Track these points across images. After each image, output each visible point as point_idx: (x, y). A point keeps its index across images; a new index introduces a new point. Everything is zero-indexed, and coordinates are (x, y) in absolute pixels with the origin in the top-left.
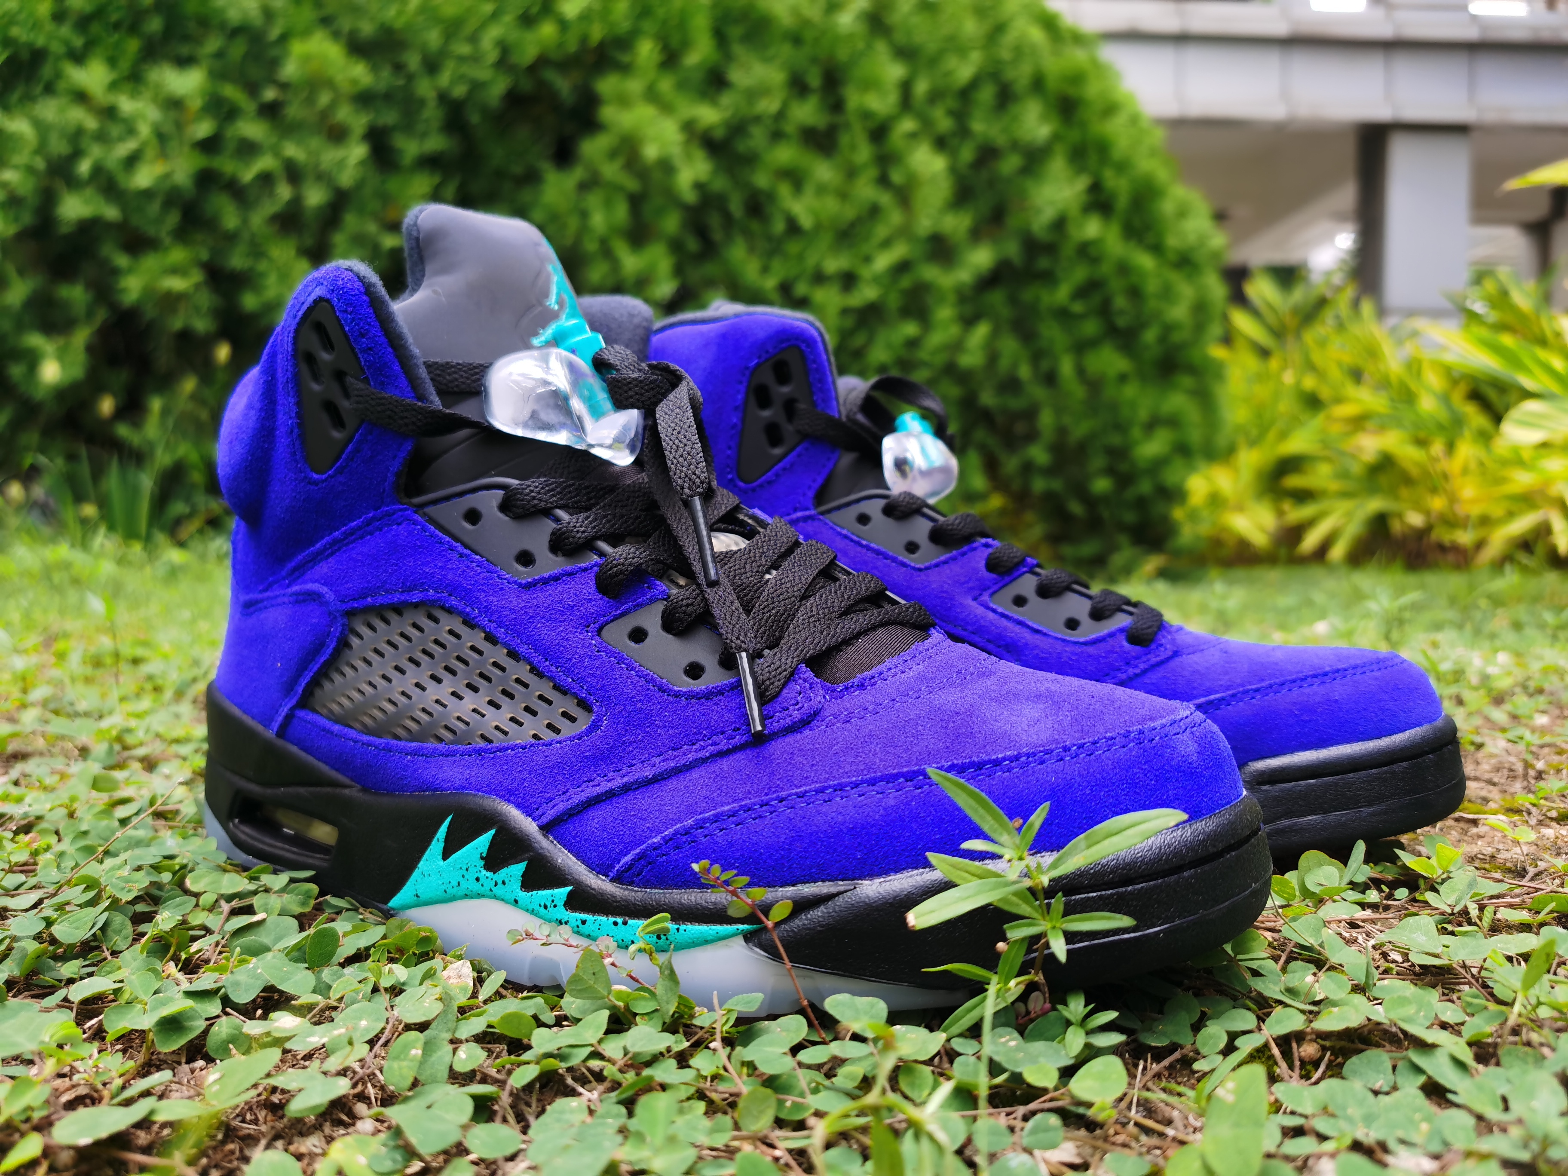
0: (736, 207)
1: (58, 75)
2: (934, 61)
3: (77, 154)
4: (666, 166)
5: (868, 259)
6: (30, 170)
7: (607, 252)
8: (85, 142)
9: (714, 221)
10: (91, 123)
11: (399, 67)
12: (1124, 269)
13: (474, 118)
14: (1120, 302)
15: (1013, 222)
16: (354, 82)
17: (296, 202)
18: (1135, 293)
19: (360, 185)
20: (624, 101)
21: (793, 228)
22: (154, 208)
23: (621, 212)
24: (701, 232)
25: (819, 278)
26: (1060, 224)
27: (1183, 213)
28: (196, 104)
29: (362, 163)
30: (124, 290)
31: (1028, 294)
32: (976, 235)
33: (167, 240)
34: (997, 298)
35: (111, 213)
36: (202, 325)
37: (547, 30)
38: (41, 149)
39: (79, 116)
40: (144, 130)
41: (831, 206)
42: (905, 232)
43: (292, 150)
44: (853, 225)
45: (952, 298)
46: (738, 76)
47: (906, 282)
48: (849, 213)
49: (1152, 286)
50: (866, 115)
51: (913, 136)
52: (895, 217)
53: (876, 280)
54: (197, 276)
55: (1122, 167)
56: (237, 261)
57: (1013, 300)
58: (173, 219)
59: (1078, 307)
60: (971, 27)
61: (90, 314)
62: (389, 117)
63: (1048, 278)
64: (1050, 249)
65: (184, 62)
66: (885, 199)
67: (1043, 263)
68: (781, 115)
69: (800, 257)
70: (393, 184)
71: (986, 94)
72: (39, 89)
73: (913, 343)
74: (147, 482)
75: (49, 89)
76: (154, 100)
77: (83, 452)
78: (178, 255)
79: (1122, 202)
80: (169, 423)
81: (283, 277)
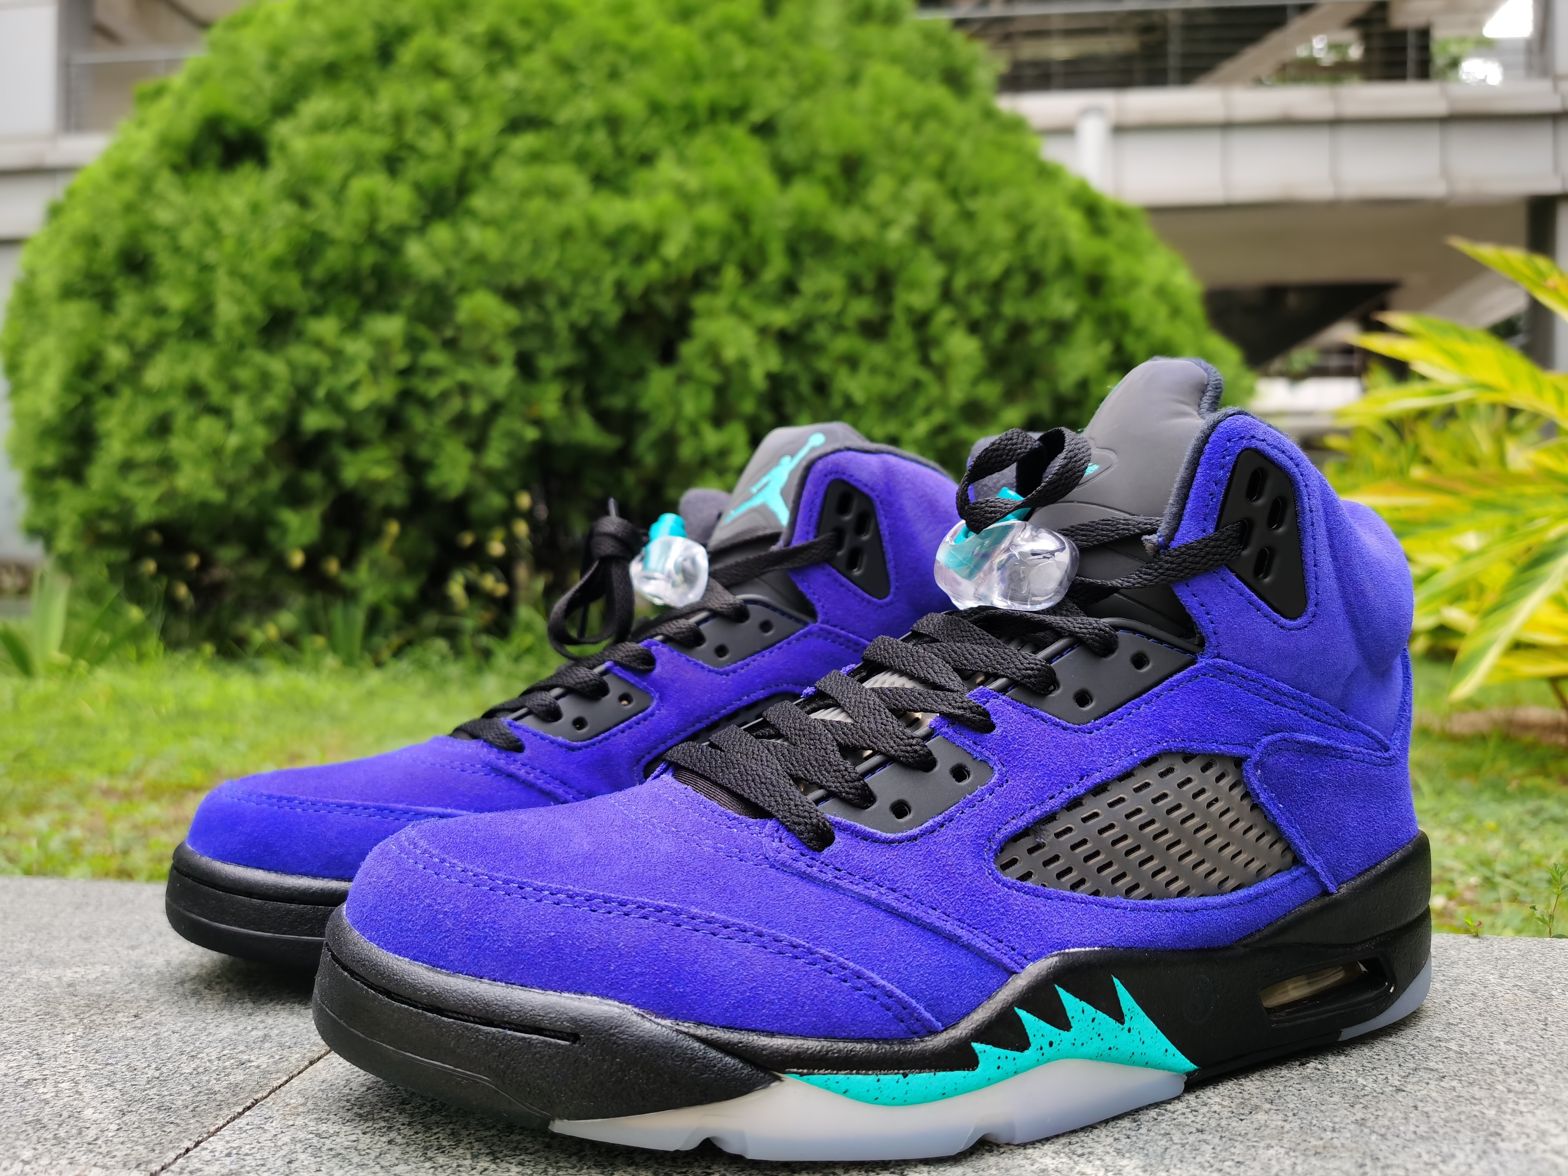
1: (305, 327)
2: (972, 259)
3: (317, 382)
4: (743, 364)
5: (910, 424)
6: (284, 396)
7: (696, 432)
8: (321, 374)
9: (786, 398)
10: (326, 362)
11: (541, 308)
13: (597, 338)
15: (1043, 383)
16: (505, 323)
17: (465, 409)
19: (511, 394)
20: (711, 313)
21: (849, 402)
22: (369, 419)
23: (707, 401)
24: (777, 407)
26: (1083, 384)
28: (398, 343)
29: (510, 381)
30: (345, 476)
32: (1008, 397)
37: (653, 269)
39: (316, 357)
40: (361, 367)
41: (880, 384)
42: (942, 402)
43: (464, 375)
44: (900, 397)
46: (807, 285)
47: (942, 442)
48: (895, 388)
50: (909, 310)
51: (952, 323)
52: (934, 390)
53: (916, 442)
56: (423, 451)
58: (381, 425)
60: (1003, 232)
61: (324, 494)
62: (532, 342)
65: (389, 309)
66: (924, 375)
68: (840, 314)
70: (535, 391)
71: (1018, 282)
72: (291, 336)
74: (359, 616)
75: (299, 337)
76: (369, 343)
77: (317, 594)
78: (382, 452)
80: (375, 572)
81: (453, 464)
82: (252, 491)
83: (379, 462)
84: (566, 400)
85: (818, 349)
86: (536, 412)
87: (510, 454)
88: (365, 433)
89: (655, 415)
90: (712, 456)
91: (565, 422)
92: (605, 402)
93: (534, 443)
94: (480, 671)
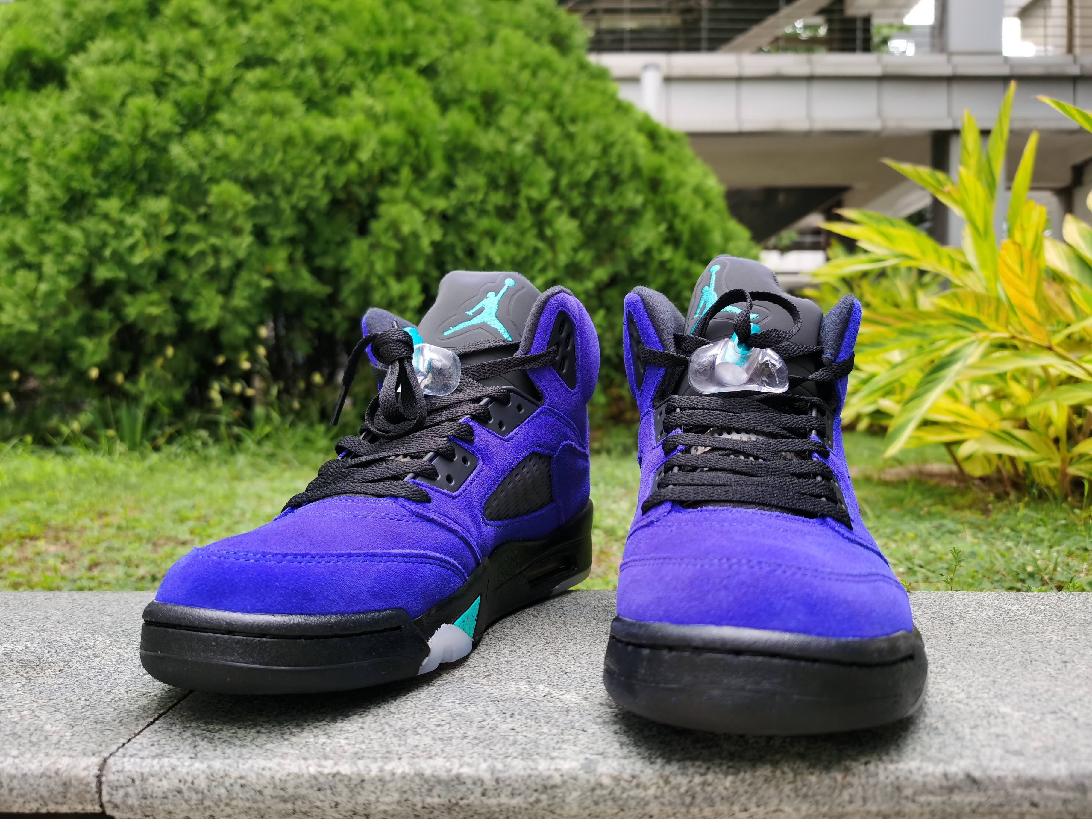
0: (460, 252)
1: (95, 206)
2: (572, 167)
3: (104, 245)
4: (415, 236)
6: (80, 256)
7: (384, 283)
8: (108, 239)
9: (447, 259)
10: (111, 231)
11: (270, 194)
13: (312, 216)
15: (621, 251)
16: (245, 204)
17: (217, 266)
19: (250, 254)
20: (393, 201)
21: (491, 263)
22: (144, 272)
23: (392, 261)
24: (440, 266)
26: (648, 252)
28: (165, 217)
29: (250, 246)
30: (127, 314)
32: (597, 261)
33: (150, 287)
34: (613, 294)
35: (122, 275)
36: (169, 331)
37: (352, 168)
38: (87, 246)
39: (104, 226)
40: (138, 234)
41: (512, 250)
42: (553, 264)
43: (214, 240)
46: (459, 182)
48: (523, 253)
50: (530, 200)
51: (560, 209)
52: (549, 256)
54: (165, 306)
55: (685, 218)
56: (186, 296)
58: (154, 276)
60: (593, 148)
61: (111, 326)
62: (266, 219)
64: (645, 265)
65: (158, 193)
66: (541, 245)
67: (641, 273)
68: (483, 201)
70: (268, 253)
71: (604, 182)
72: (85, 212)
74: (141, 414)
75: (91, 212)
76: (144, 217)
77: (108, 399)
78: (155, 296)
79: (686, 237)
80: (151, 382)
81: (209, 305)
82: (57, 324)
83: (152, 304)
84: (291, 260)
85: (469, 226)
86: (268, 269)
87: (250, 298)
88: (141, 282)
89: (355, 271)
90: (396, 300)
91: (289, 275)
92: (319, 262)
93: (267, 290)
94: (232, 452)
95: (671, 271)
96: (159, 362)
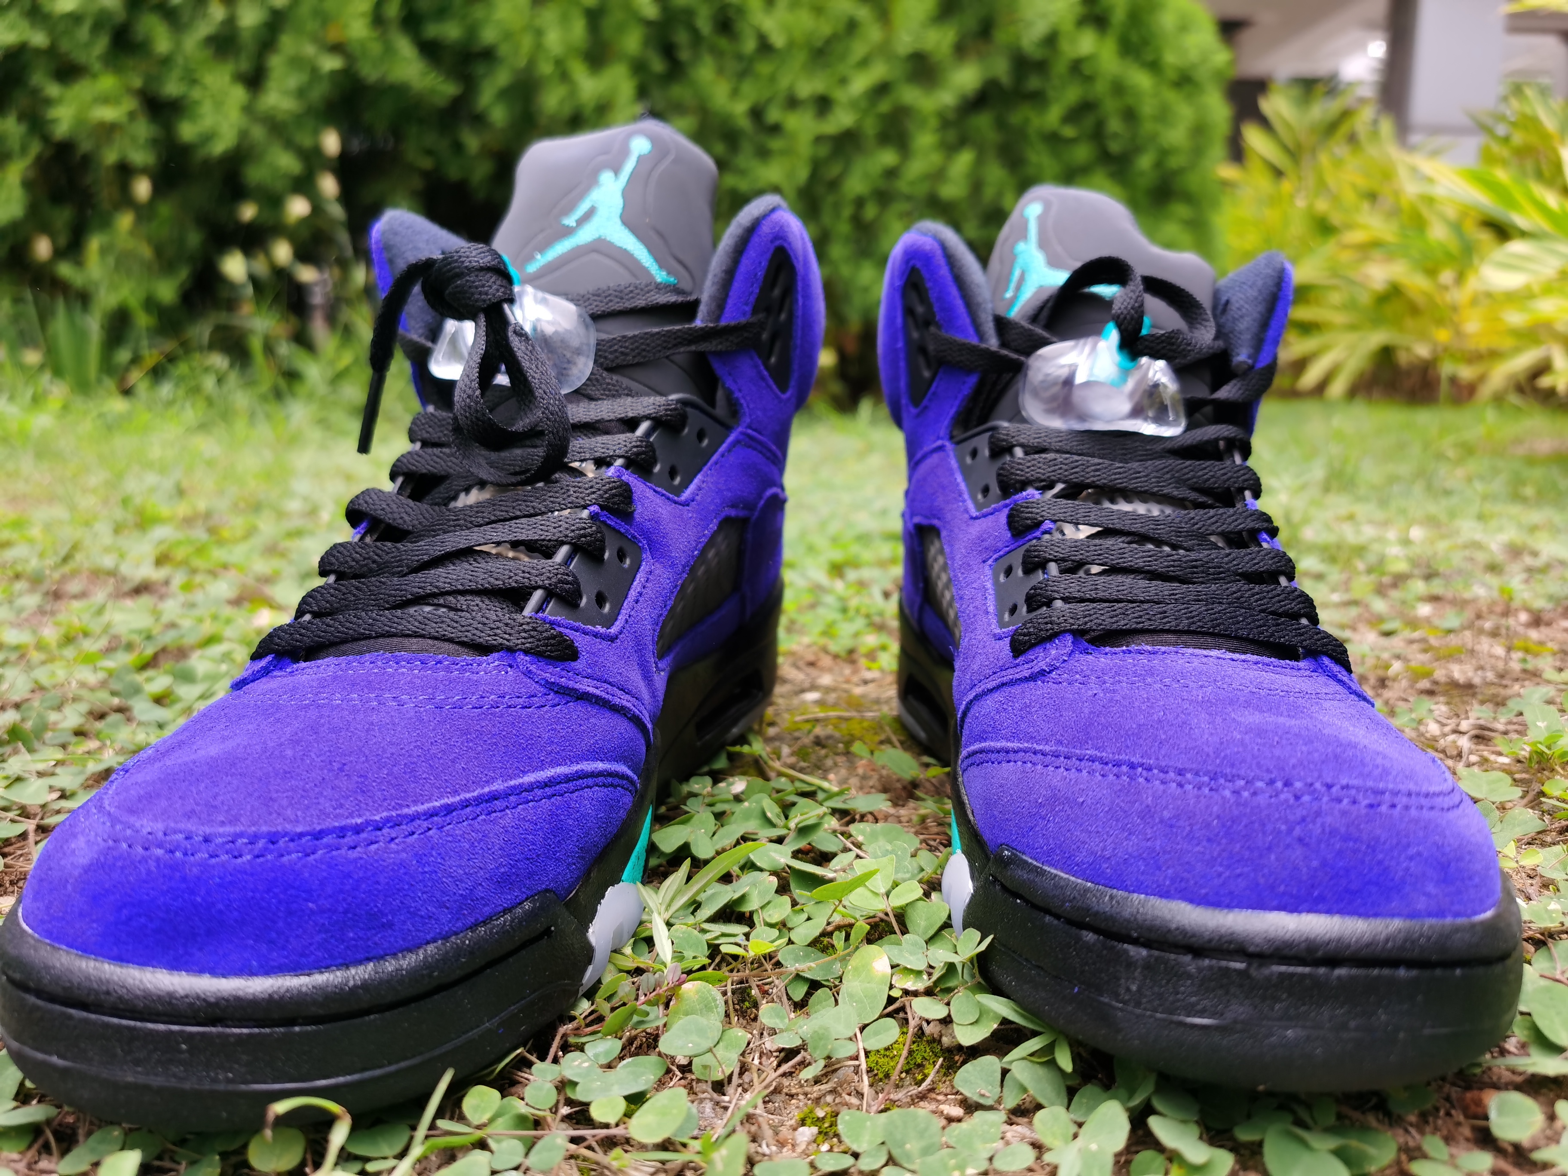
0: (704, 24)
5: (843, 81)
7: (564, 76)
9: (682, 37)
12: (1119, 88)
14: (1115, 125)
15: (1001, 36)
17: (230, 22)
18: (1130, 115)
21: (765, 47)
22: (83, 30)
23: (578, 29)
24: (668, 51)
25: (792, 103)
26: (1051, 40)
27: (1184, 27)
30: (54, 121)
31: (1016, 117)
32: (961, 50)
33: (97, 66)
34: (983, 122)
35: (38, 38)
36: (140, 157)
41: (805, 21)
42: (884, 50)
44: (830, 41)
45: (933, 123)
47: (884, 106)
48: (826, 29)
49: (1147, 108)
52: (873, 33)
53: (854, 104)
54: (130, 104)
56: (172, 88)
57: (1001, 124)
58: (102, 44)
59: (1069, 132)
61: (24, 147)
63: (1038, 99)
64: (1041, 67)
66: (864, 13)
67: (1034, 83)
69: (772, 79)
73: (891, 173)
74: (94, 326)
77: (28, 295)
78: (107, 82)
79: (1120, 14)
80: (111, 260)
81: (219, 104)
84: (377, 18)
86: (333, 35)
87: (301, 93)
88: (80, 57)
89: (504, 50)
90: (588, 111)
91: (376, 48)
92: (432, 30)
93: (333, 73)
94: (278, 395)
95: (1089, 79)
96: (125, 221)
